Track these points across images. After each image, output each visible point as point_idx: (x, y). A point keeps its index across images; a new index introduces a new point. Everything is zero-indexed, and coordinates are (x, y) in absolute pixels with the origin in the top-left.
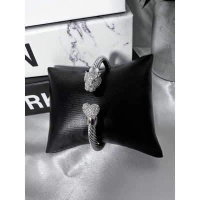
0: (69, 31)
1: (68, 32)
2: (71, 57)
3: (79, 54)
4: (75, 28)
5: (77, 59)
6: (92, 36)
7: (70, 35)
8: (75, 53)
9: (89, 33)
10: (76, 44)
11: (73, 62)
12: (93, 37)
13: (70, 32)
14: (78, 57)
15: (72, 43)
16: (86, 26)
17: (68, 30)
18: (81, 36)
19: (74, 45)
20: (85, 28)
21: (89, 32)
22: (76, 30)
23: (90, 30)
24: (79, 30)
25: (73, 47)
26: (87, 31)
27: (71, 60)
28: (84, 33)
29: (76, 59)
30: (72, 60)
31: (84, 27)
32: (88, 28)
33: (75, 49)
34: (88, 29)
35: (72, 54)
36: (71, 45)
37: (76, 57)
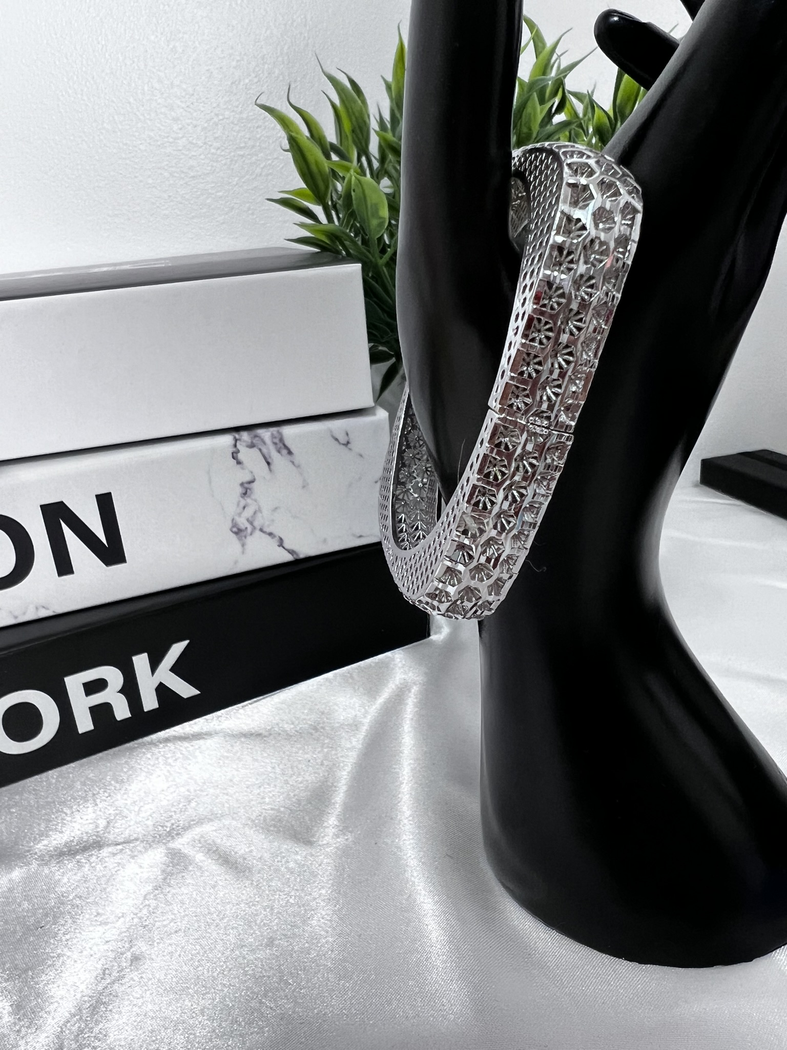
0: (238, 451)
1: (234, 455)
2: (234, 524)
3: (259, 515)
4: (252, 446)
5: (254, 528)
6: (296, 462)
7: (239, 463)
8: (248, 513)
9: (289, 457)
10: (254, 485)
11: (240, 539)
12: (298, 467)
13: (240, 456)
14: (256, 524)
15: (242, 484)
16: (281, 440)
17: (234, 449)
18: (268, 463)
19: (246, 489)
20: (281, 445)
21: (290, 453)
22: (255, 451)
23: (292, 450)
24: (265, 450)
25: (245, 494)
26: (285, 452)
27: (236, 533)
28: (275, 456)
29: (249, 530)
30: (238, 532)
31: (277, 441)
32: (287, 443)
33: (249, 501)
34: (286, 447)
35: (240, 515)
36: (240, 490)
37: (251, 523)
